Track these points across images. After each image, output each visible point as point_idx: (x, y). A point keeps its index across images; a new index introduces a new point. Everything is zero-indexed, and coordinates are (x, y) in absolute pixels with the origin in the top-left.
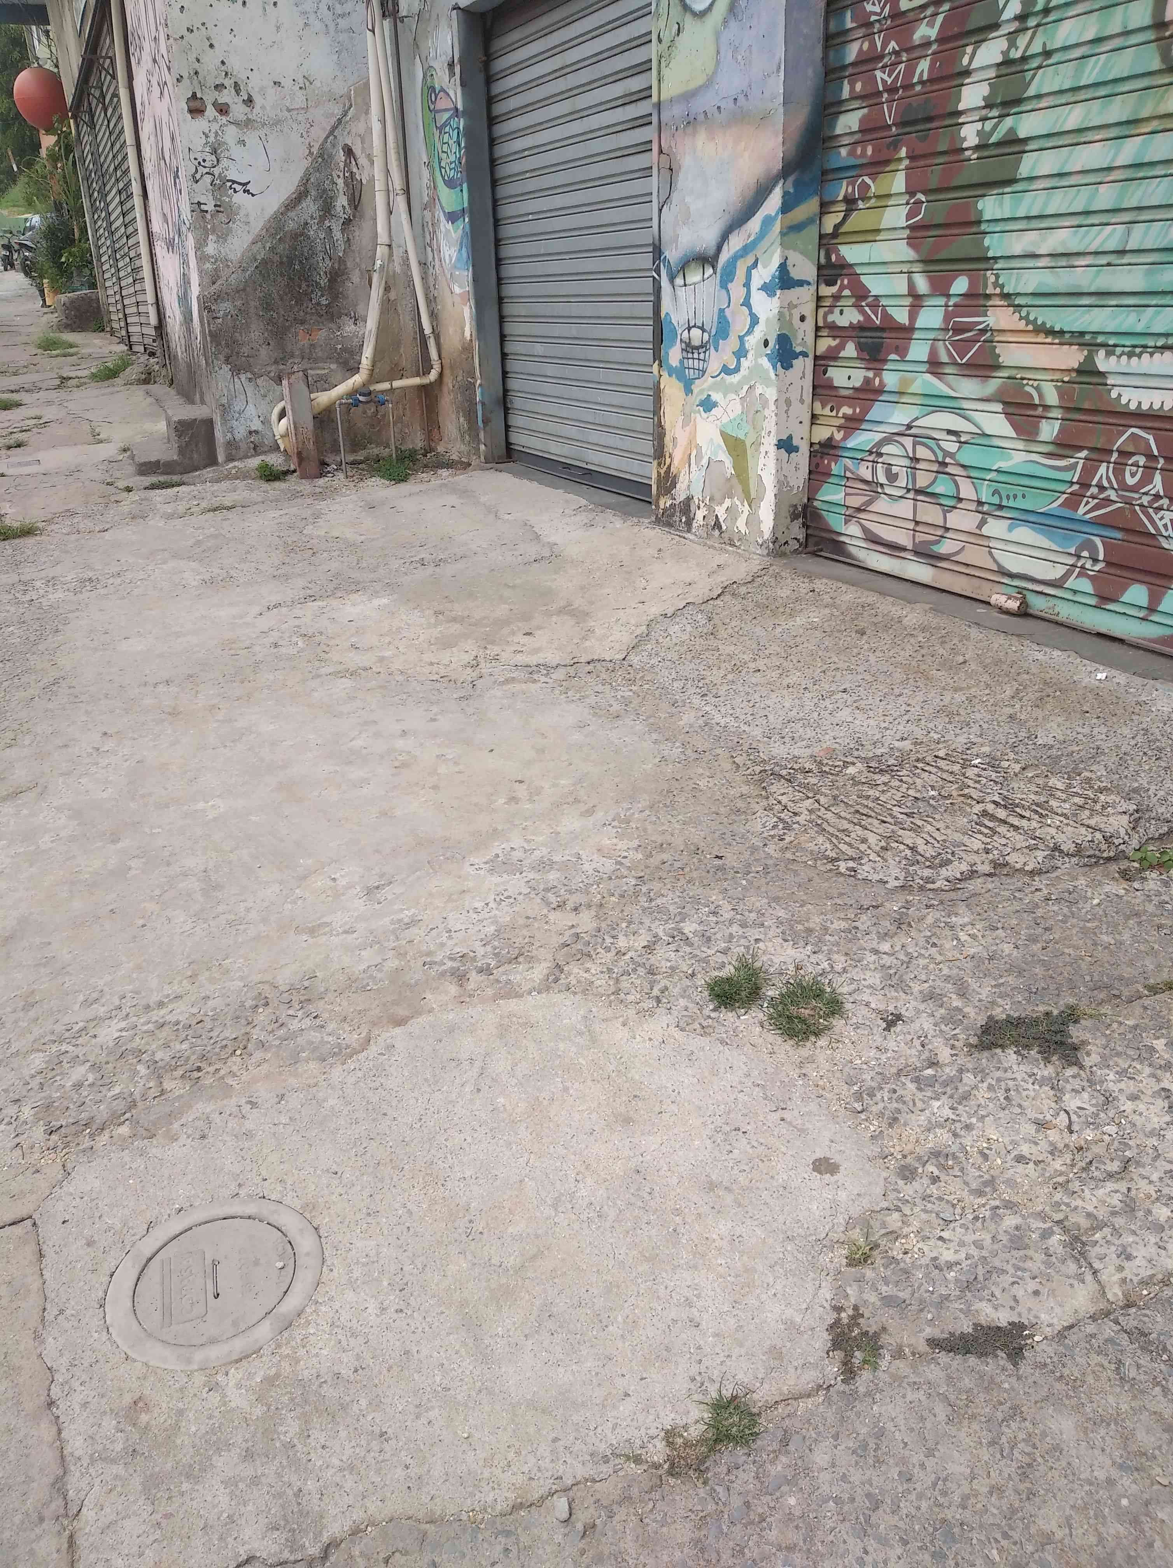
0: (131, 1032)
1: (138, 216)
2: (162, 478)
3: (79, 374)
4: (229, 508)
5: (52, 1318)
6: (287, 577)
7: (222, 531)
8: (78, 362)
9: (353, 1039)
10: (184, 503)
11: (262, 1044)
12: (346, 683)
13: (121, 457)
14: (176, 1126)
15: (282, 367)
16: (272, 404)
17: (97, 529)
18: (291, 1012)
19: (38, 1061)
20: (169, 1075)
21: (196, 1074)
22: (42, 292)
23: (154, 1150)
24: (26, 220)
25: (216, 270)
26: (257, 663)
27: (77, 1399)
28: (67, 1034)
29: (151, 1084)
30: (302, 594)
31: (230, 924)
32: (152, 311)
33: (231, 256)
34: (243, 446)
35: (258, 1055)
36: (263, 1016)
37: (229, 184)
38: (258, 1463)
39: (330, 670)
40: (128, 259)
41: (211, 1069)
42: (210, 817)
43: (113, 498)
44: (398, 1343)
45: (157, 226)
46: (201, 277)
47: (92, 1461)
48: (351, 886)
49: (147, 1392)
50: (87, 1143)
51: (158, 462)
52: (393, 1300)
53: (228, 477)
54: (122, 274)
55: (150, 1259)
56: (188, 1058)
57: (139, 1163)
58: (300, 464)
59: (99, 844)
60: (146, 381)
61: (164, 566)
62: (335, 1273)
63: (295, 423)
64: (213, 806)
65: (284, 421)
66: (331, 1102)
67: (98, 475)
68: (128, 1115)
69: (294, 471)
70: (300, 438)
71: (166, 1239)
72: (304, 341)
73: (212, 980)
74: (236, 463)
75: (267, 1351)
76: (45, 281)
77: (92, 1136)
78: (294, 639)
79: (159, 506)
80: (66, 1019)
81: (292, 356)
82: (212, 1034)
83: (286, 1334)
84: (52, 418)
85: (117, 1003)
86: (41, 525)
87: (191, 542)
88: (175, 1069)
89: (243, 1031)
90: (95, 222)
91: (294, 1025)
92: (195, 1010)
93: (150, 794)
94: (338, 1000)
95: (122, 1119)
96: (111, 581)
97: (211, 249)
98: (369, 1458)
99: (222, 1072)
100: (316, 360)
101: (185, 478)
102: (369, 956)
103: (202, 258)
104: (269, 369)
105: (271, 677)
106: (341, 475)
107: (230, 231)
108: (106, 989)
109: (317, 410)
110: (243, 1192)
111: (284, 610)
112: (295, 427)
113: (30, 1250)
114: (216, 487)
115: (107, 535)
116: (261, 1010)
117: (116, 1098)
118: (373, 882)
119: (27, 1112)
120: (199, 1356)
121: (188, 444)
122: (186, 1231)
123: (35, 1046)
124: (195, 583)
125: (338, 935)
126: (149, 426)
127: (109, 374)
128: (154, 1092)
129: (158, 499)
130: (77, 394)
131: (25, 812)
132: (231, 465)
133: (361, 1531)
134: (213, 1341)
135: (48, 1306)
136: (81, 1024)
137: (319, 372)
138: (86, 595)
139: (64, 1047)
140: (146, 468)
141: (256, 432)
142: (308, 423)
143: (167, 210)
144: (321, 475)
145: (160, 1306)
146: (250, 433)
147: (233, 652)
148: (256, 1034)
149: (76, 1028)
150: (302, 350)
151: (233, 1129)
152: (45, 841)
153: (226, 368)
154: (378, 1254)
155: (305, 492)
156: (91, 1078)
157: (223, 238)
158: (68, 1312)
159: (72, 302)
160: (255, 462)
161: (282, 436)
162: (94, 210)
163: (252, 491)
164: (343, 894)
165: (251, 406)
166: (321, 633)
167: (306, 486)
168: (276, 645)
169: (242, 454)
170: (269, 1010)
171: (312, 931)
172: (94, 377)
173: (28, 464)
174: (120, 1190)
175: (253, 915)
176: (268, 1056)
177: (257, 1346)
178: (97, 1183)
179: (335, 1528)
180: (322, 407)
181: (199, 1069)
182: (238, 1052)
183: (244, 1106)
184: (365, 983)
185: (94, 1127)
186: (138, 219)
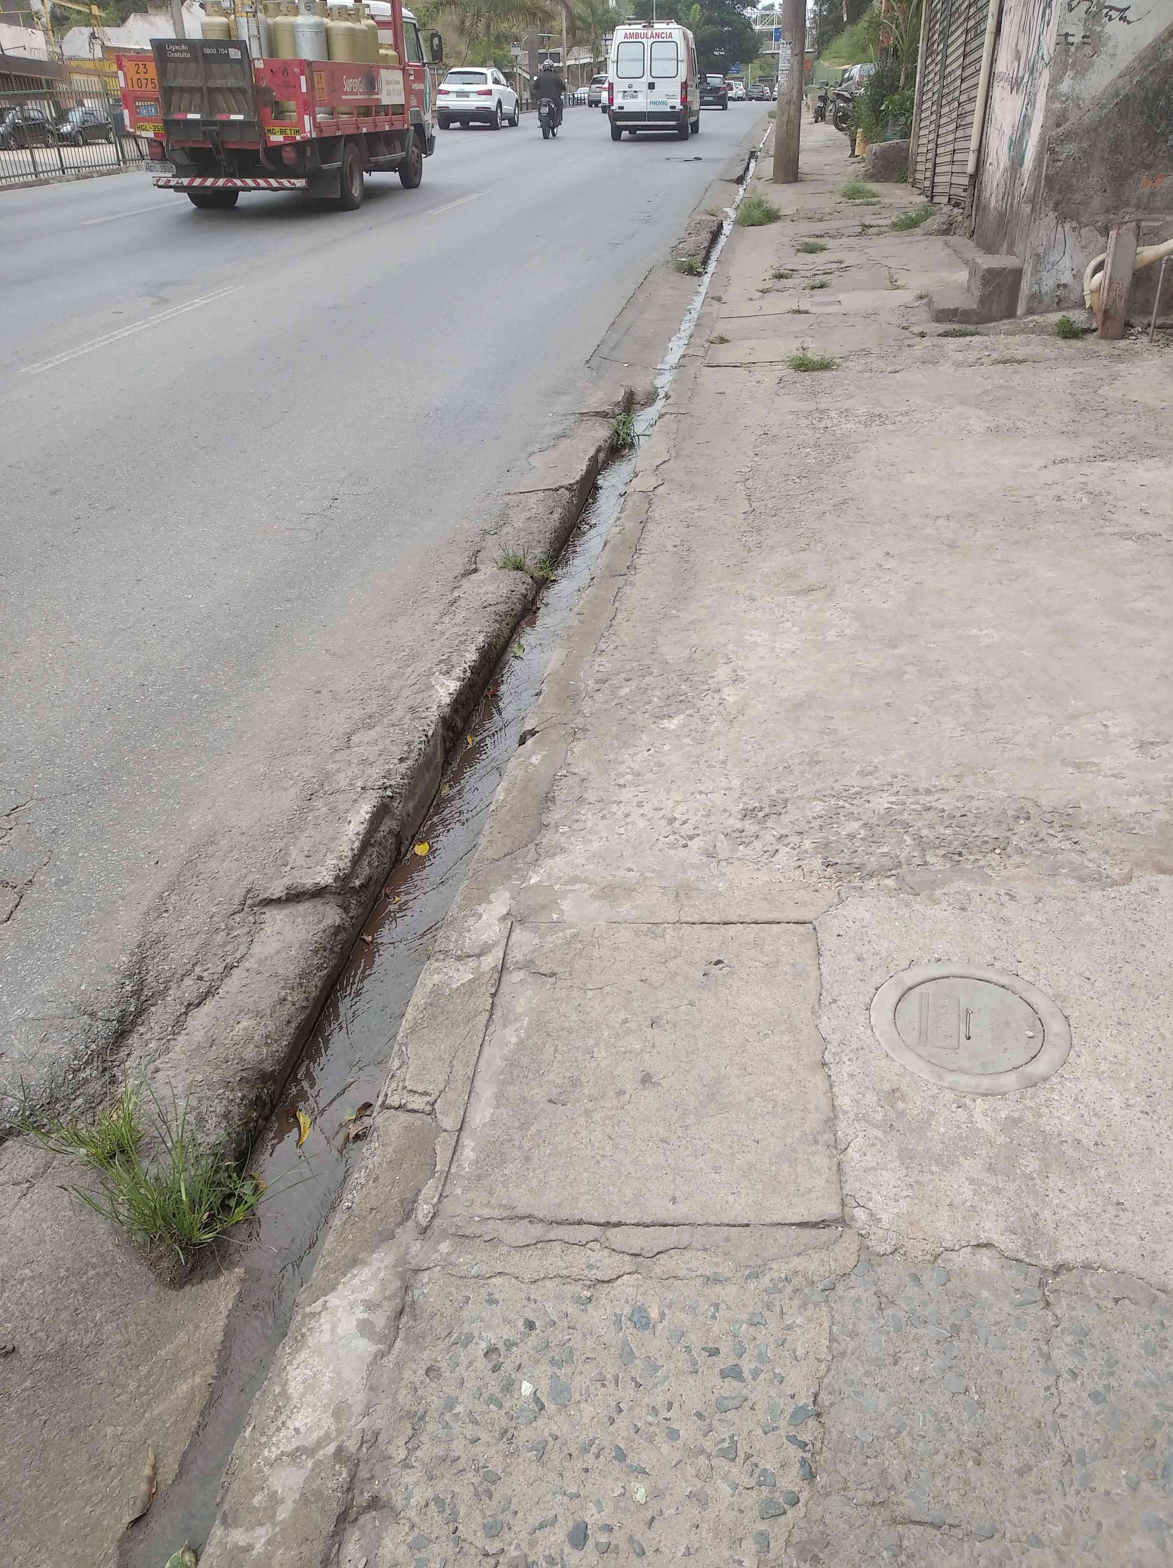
0: (901, 807)
1: (985, 55)
2: (957, 327)
3: (881, 222)
4: (1019, 362)
5: (827, 1003)
6: (1076, 435)
7: (1011, 383)
8: (880, 211)
9: (1115, 872)
10: (976, 353)
11: (1021, 851)
12: (1130, 545)
13: (917, 304)
14: (938, 892)
15: (1112, 216)
16: (1090, 257)
17: (889, 369)
18: (1051, 832)
19: (819, 807)
20: (931, 851)
21: (957, 857)
22: (853, 142)
23: (918, 906)
24: (845, 71)
25: (1065, 110)
26: (1039, 513)
27: (846, 1069)
28: (845, 794)
29: (915, 854)
30: (1092, 453)
31: (998, 741)
32: (972, 158)
33: (1085, 95)
34: (1047, 299)
35: (1017, 859)
36: (1022, 827)
37: (1105, 11)
38: (1000, 1177)
39: (1115, 530)
40: (956, 104)
41: (972, 858)
42: (983, 644)
43: (906, 342)
44: (1140, 1138)
45: (1001, 66)
46: (1046, 117)
47: (857, 1119)
48: (1123, 736)
49: (904, 1087)
50: (857, 883)
51: (957, 310)
52: (1139, 1100)
53: (1023, 331)
54: (943, 121)
55: (911, 989)
56: (951, 843)
57: (904, 911)
58: (1104, 322)
59: (878, 646)
60: (946, 232)
61: (951, 411)
62: (1082, 1060)
63: (1110, 279)
64: (986, 635)
65: (1099, 276)
66: (1088, 918)
67: (894, 319)
68: (893, 872)
69: (1094, 330)
70: (1113, 294)
71: (926, 977)
72: (1145, 188)
73: (976, 784)
74: (1035, 317)
75: (1011, 1096)
76: (860, 130)
77: (862, 879)
78: (1079, 495)
79: (950, 353)
80: (845, 781)
81: (1127, 204)
82: (974, 829)
83: (1030, 1090)
84: (852, 263)
85: (889, 779)
86: (838, 361)
87: (978, 391)
88: (938, 848)
89: (1004, 834)
90: (926, 67)
91: (1054, 843)
92: (960, 805)
93: (927, 614)
94: (1101, 834)
95: (889, 873)
96: (899, 419)
97: (1065, 87)
98: (1105, 1216)
99: (981, 863)
100: (1154, 210)
101: (981, 328)
102: (1136, 804)
103: (1051, 97)
104: (1097, 218)
105: (1052, 528)
106: (1145, 339)
107: (1092, 64)
108: (880, 766)
109: (1139, 265)
110: (998, 965)
111: (1071, 466)
112: (1110, 284)
113: (810, 947)
114: (1010, 339)
115: (898, 376)
116: (1022, 822)
117: (884, 855)
118: (1148, 737)
119: (807, 844)
120: (950, 1078)
121: (991, 293)
122: (944, 977)
123: (818, 795)
124: (981, 430)
125: (1106, 776)
126: (946, 276)
127: (909, 224)
128: (918, 861)
129: (951, 346)
130: (877, 241)
131: (815, 607)
132: (1030, 318)
133: (1092, 1268)
134: (962, 1071)
135: (824, 993)
136: (858, 789)
137: (1152, 224)
138: (875, 428)
139: (841, 803)
140: (943, 316)
141: (1065, 286)
142: (1126, 278)
143: (1022, 47)
144: (1123, 337)
145: (917, 1028)
146: (1058, 286)
147: (1014, 499)
148: (1015, 840)
149: (853, 791)
150: (1139, 199)
151: (991, 912)
152: (831, 635)
153: (1052, 215)
154: (1127, 1059)
155: (1102, 353)
156: (863, 833)
157: (1081, 74)
158: (840, 1003)
159: (883, 151)
160: (1055, 317)
161: (1092, 292)
162: (929, 52)
163: (1046, 346)
164: (1115, 741)
165: (1067, 257)
166: (1109, 493)
167: (1104, 347)
168: (1059, 498)
169: (1043, 307)
170: (1029, 824)
171: (1079, 767)
172: (894, 226)
173: (830, 304)
174: (887, 927)
175: (1020, 738)
176: (1028, 862)
177: (1003, 1090)
178: (867, 915)
179: (1067, 1255)
180: (1145, 263)
181: (960, 854)
182: (998, 851)
183: (1003, 895)
184: (1131, 826)
185: (865, 873)
186: (984, 59)
